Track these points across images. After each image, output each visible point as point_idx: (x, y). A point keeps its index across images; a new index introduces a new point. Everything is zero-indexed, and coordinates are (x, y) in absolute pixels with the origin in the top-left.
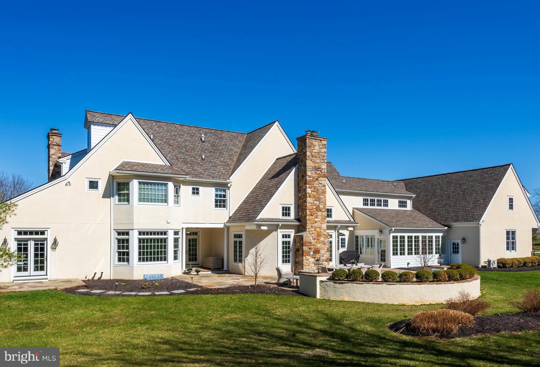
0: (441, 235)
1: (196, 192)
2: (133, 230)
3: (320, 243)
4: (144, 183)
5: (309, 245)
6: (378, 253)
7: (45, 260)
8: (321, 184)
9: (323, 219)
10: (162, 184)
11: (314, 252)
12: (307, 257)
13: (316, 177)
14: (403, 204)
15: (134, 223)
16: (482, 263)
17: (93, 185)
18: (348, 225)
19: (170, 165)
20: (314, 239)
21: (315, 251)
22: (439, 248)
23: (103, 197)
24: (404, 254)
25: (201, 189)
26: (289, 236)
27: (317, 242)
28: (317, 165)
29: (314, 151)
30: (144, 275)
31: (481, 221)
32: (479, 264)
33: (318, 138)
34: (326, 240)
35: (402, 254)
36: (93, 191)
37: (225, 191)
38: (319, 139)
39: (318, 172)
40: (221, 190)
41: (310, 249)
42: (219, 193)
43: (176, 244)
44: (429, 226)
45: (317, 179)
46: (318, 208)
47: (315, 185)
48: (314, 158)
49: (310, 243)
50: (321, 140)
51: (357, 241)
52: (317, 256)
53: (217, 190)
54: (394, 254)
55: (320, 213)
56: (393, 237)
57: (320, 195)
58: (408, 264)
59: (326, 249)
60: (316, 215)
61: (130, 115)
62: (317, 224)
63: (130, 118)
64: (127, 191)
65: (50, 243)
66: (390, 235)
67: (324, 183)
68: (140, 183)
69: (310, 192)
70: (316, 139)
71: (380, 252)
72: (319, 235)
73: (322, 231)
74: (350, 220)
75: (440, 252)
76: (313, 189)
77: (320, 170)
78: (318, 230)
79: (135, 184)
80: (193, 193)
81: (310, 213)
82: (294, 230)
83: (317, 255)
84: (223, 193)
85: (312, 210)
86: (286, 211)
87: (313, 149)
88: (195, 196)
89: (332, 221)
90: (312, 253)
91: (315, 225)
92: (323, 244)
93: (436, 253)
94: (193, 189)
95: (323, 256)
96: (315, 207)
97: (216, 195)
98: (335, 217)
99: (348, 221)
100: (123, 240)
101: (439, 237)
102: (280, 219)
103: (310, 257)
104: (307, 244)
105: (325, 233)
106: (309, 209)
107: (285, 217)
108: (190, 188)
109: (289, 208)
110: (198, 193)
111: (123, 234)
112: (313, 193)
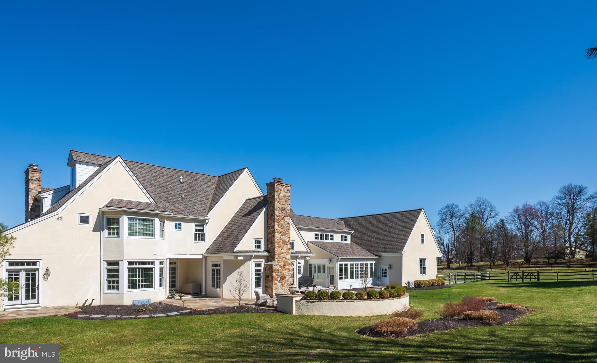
0: (374, 262)
1: (178, 227)
2: (123, 260)
3: (286, 270)
4: (133, 219)
5: (277, 272)
6: (328, 278)
7: (37, 289)
8: (286, 222)
9: (288, 250)
10: (149, 220)
11: (281, 278)
12: (276, 282)
13: (282, 216)
14: (344, 238)
15: (124, 254)
16: (404, 284)
18: (307, 255)
19: (155, 203)
20: (281, 267)
21: (282, 277)
22: (372, 273)
23: (94, 231)
24: (347, 278)
25: (183, 224)
26: (260, 265)
27: (284, 270)
28: (283, 206)
29: (281, 195)
30: (133, 301)
31: (403, 252)
32: (402, 285)
33: (283, 185)
34: (290, 268)
35: (346, 278)
36: (84, 225)
37: (203, 226)
38: (285, 185)
39: (284, 212)
40: (199, 226)
41: (278, 275)
42: (198, 228)
43: (161, 273)
44: (365, 256)
45: (283, 218)
46: (284, 242)
47: (281, 223)
48: (281, 201)
49: (278, 270)
50: (286, 186)
51: (310, 268)
52: (284, 281)
53: (196, 225)
54: (340, 278)
55: (285, 246)
56: (340, 264)
57: (285, 231)
58: (351, 286)
59: (290, 275)
60: (283, 247)
61: (119, 157)
62: (283, 255)
63: (119, 161)
64: (116, 225)
65: (42, 272)
66: (337, 263)
67: (288, 221)
68: (129, 219)
69: (278, 228)
70: (282, 185)
71: (329, 277)
72: (285, 264)
73: (287, 260)
74: (308, 252)
75: (373, 276)
76: (280, 226)
77: (285, 210)
78: (284, 259)
79: (124, 221)
80: (176, 228)
81: (278, 246)
82: (264, 260)
83: (283, 280)
84: (201, 228)
85: (279, 244)
86: (258, 244)
87: (280, 193)
88: (178, 231)
89: (294, 252)
90: (279, 279)
91: (282, 255)
92: (288, 271)
93: (370, 277)
94: (176, 224)
95: (288, 281)
96: (281, 241)
97: (196, 230)
98: (295, 250)
99: (306, 252)
100: (113, 270)
101: (372, 264)
102: (253, 251)
103: (278, 282)
104: (275, 271)
105: (290, 262)
106: (277, 243)
107: (257, 249)
108: (173, 224)
109: (260, 242)
110: (180, 228)
111: (113, 264)
112: (280, 229)
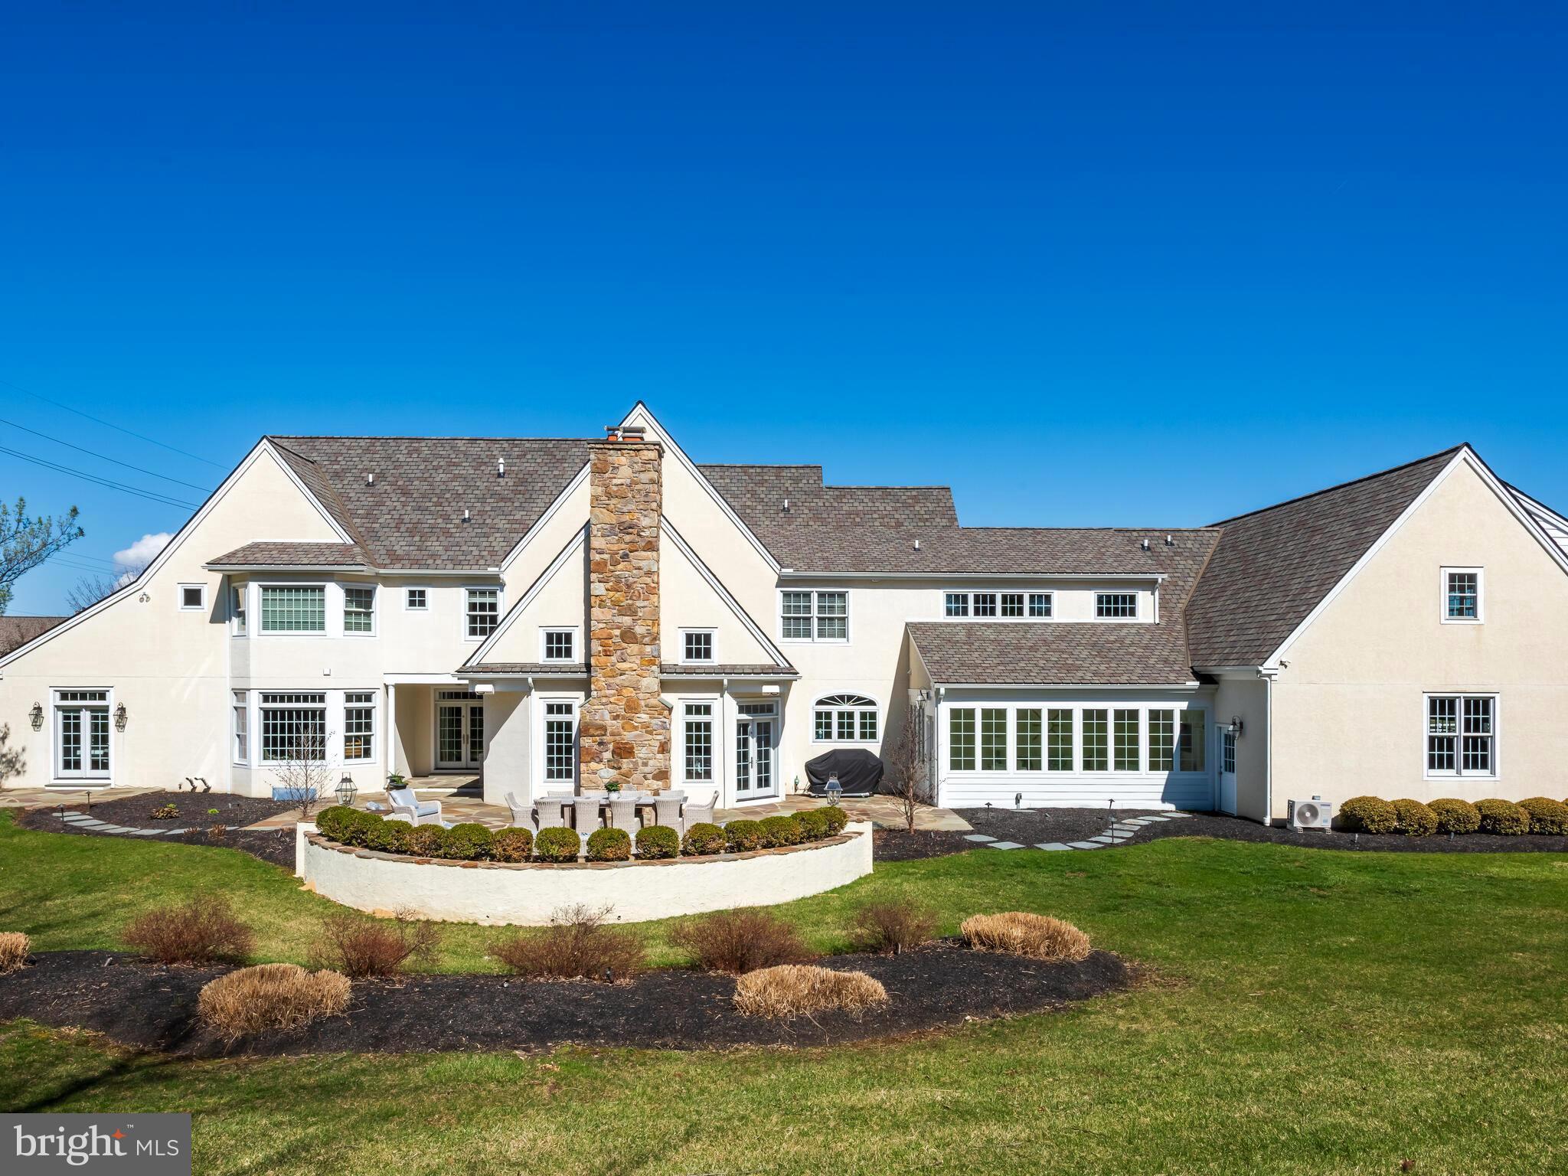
0: (1178, 707)
1: (417, 600)
2: (249, 690)
3: (636, 728)
4: (274, 589)
5: (599, 732)
8: (639, 568)
9: (644, 663)
10: (313, 589)
11: (613, 752)
12: (593, 765)
13: (621, 552)
14: (1115, 605)
15: (252, 675)
16: (1277, 809)
17: (192, 597)
18: (762, 677)
19: (353, 543)
20: (616, 718)
21: (618, 751)
22: (1168, 753)
23: (212, 621)
24: (1000, 766)
25: (431, 593)
26: (569, 709)
27: (626, 726)
28: (626, 518)
29: (615, 481)
30: (273, 790)
31: (1271, 663)
32: (1265, 815)
33: (625, 447)
34: (654, 721)
35: (994, 765)
36: (192, 610)
37: (493, 593)
38: (630, 447)
39: (628, 538)
40: (483, 593)
41: (601, 744)
42: (478, 600)
43: (359, 723)
45: (625, 556)
46: (629, 634)
47: (617, 573)
48: (614, 501)
49: (604, 728)
50: (638, 450)
52: (626, 764)
53: (472, 593)
54: (955, 765)
55: (634, 648)
56: (955, 713)
57: (634, 598)
58: (1018, 799)
59: (657, 744)
60: (622, 654)
62: (623, 677)
63: (265, 449)
65: (113, 715)
66: (937, 706)
67: (649, 565)
68: (265, 589)
69: (604, 592)
70: (620, 450)
72: (632, 707)
73: (641, 696)
74: (778, 665)
75: (1177, 764)
76: (611, 584)
77: (635, 531)
78: (628, 692)
79: (253, 595)
80: (412, 603)
81: (600, 648)
83: (624, 760)
84: (488, 600)
85: (610, 641)
86: (558, 643)
87: (611, 476)
88: (417, 612)
89: (712, 667)
90: (607, 755)
91: (619, 680)
92: (647, 732)
93: (1154, 766)
94: (412, 594)
95: (645, 764)
96: (617, 632)
97: (473, 607)
99: (771, 667)
100: (244, 713)
101: (1168, 714)
102: (542, 666)
103: (601, 766)
104: (592, 731)
105: (653, 701)
106: (600, 639)
107: (555, 659)
108: (403, 592)
109: (568, 637)
110: (422, 603)
111: (242, 698)
112: (611, 594)
